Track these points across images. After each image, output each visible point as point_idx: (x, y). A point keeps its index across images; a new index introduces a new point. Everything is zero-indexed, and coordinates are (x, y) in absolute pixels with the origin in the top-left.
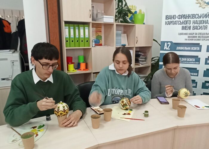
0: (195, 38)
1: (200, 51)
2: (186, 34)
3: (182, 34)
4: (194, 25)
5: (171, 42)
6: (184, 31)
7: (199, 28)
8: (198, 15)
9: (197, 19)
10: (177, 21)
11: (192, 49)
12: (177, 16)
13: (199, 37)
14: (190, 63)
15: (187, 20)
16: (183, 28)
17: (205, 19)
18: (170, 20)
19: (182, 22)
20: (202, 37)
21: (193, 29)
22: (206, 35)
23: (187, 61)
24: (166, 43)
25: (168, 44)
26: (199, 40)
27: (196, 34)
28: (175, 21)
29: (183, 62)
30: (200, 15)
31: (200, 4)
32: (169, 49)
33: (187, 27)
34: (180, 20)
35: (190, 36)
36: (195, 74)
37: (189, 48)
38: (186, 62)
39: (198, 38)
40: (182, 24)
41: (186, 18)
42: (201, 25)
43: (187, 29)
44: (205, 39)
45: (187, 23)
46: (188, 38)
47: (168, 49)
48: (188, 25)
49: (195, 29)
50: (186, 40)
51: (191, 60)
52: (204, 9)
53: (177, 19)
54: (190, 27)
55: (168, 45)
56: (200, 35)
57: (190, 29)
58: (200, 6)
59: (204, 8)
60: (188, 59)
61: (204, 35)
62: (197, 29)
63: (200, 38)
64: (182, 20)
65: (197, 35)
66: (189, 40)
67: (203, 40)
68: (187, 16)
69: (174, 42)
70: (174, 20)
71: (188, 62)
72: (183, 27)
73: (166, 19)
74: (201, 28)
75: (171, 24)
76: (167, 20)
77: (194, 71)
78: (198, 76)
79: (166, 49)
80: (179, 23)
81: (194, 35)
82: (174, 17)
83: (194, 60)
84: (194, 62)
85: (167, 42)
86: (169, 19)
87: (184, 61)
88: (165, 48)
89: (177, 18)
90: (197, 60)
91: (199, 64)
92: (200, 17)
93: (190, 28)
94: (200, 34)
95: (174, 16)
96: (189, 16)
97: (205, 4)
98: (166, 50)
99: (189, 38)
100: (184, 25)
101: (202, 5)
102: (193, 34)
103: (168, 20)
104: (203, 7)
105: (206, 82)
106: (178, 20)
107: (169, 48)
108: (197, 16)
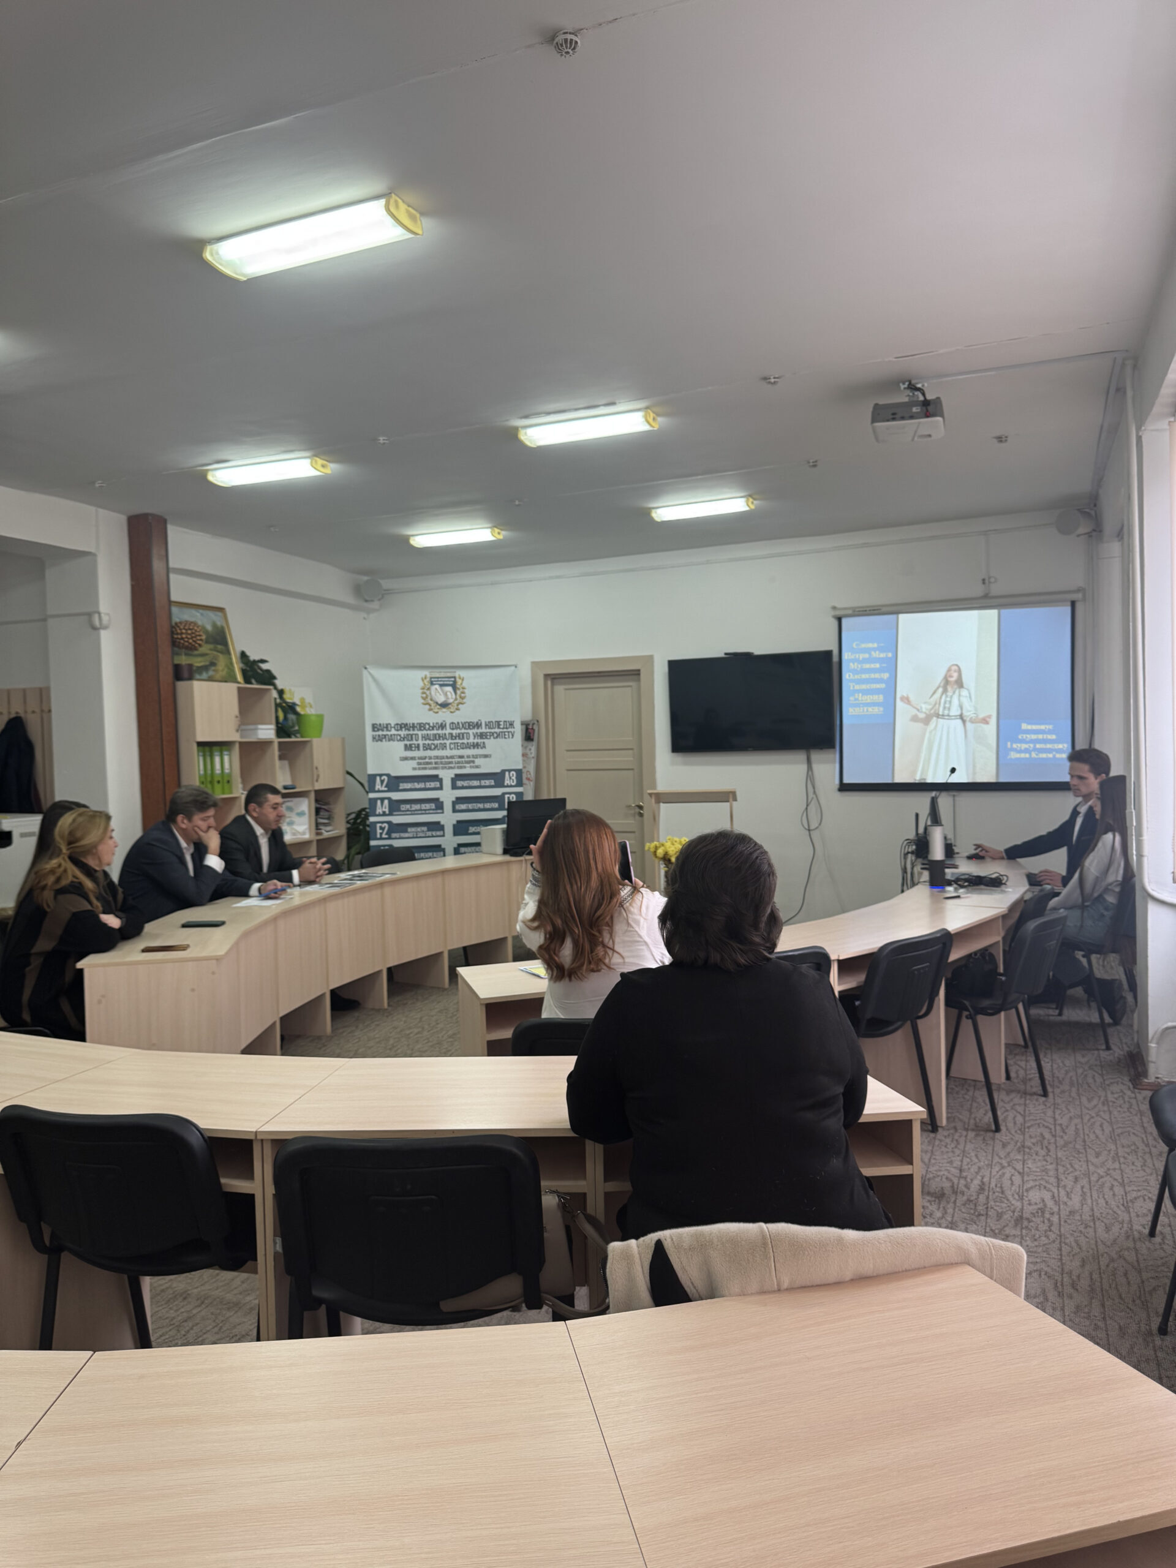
0: (430, 766)
1: (441, 788)
2: (413, 758)
3: (406, 759)
4: (424, 742)
5: (388, 775)
6: (409, 754)
7: (433, 747)
8: (429, 724)
9: (429, 732)
10: (394, 735)
11: (428, 785)
12: (393, 726)
13: (436, 763)
14: (427, 812)
15: (411, 732)
16: (408, 748)
17: (440, 732)
18: (380, 733)
19: (402, 736)
20: (442, 763)
21: (424, 750)
22: (446, 760)
23: (421, 810)
24: (378, 778)
25: (383, 778)
26: (436, 768)
27: (430, 758)
28: (391, 735)
29: (416, 812)
30: (431, 725)
31: (430, 705)
32: (386, 789)
33: (413, 746)
34: (400, 732)
35: (420, 761)
36: (438, 833)
37: (422, 785)
38: (420, 812)
39: (434, 766)
40: (404, 740)
41: (409, 730)
42: (436, 742)
43: (413, 749)
44: (446, 767)
45: (412, 739)
46: (417, 766)
47: (384, 788)
48: (414, 742)
49: (427, 749)
50: (414, 769)
51: (428, 806)
52: (436, 715)
53: (393, 732)
54: (418, 745)
55: (382, 782)
56: (436, 760)
57: (419, 750)
58: (430, 710)
59: (437, 713)
60: (424, 806)
61: (443, 760)
62: (430, 749)
63: (437, 766)
64: (403, 733)
65: (433, 761)
66: (419, 769)
67: (443, 768)
68: (411, 725)
69: (393, 774)
70: (389, 733)
71: (423, 812)
72: (406, 745)
73: (374, 731)
74: (436, 747)
75: (384, 740)
76: (375, 733)
77: (436, 827)
78: (443, 836)
79: (381, 789)
80: (399, 738)
81: (427, 760)
82: (387, 727)
83: (433, 806)
84: (433, 810)
85: (381, 775)
86: (378, 730)
87: (416, 810)
88: (378, 787)
89: (393, 729)
90: (439, 805)
91: (443, 813)
92: (433, 729)
93: (418, 747)
94: (437, 757)
95: (387, 725)
96: (413, 727)
97: (438, 707)
98: (379, 791)
99: (420, 766)
100: (408, 743)
101: (432, 707)
102: (425, 758)
103: (377, 733)
104: (436, 710)
105: (460, 845)
106: (396, 733)
107: (386, 787)
108: (427, 726)
